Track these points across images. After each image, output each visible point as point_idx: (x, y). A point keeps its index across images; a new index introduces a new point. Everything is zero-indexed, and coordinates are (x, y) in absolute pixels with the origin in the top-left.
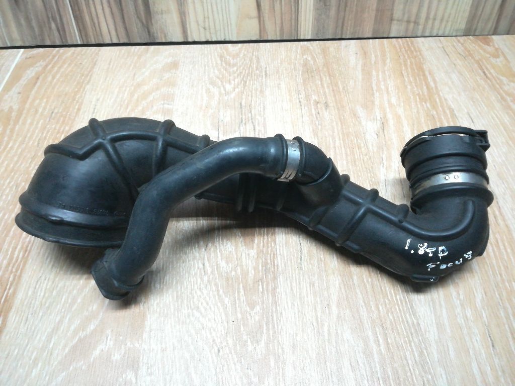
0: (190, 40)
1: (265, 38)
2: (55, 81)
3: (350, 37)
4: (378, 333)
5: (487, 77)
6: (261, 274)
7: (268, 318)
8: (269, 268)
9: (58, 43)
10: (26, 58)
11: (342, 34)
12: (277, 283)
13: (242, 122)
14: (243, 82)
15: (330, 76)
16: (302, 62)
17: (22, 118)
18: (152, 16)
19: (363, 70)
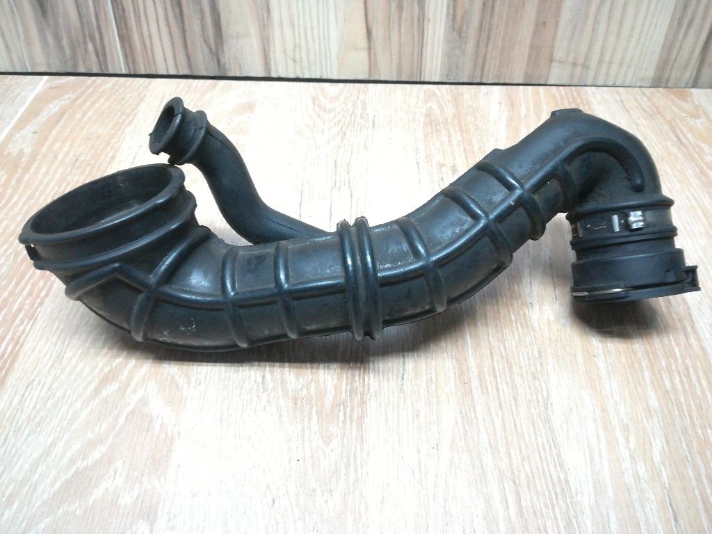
0: (274, 75)
1: (377, 78)
2: (86, 118)
3: (493, 82)
4: (507, 490)
5: (682, 143)
6: (344, 394)
7: (348, 459)
8: (357, 387)
9: (95, 71)
10: (50, 88)
11: (482, 77)
12: (366, 409)
13: (335, 186)
14: (341, 133)
15: (462, 131)
16: (424, 111)
17: (35, 165)
18: (224, 41)
19: (508, 126)
